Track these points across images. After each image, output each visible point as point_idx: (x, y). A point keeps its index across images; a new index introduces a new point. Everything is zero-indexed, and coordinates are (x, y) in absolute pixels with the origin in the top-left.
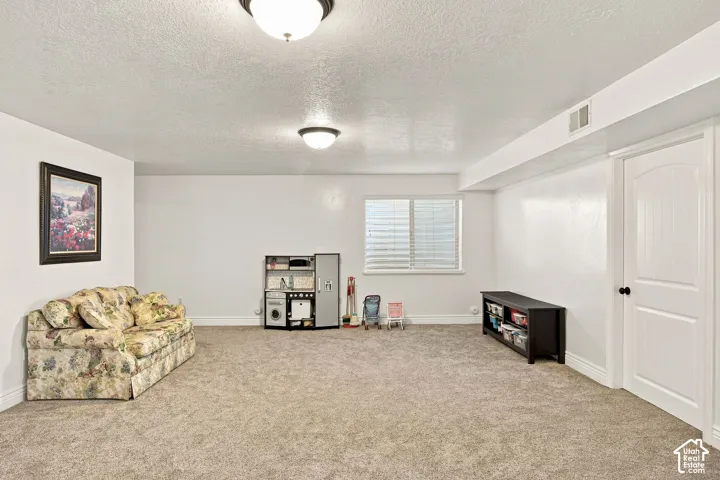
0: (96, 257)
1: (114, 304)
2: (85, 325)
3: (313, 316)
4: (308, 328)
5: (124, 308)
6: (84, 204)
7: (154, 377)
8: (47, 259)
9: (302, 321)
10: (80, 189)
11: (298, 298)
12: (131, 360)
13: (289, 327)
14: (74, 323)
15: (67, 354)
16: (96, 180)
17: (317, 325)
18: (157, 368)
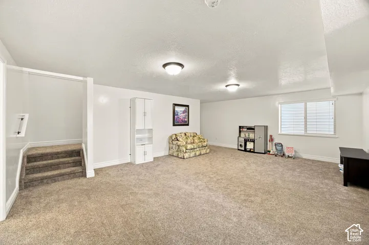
0: (188, 125)
1: (188, 137)
2: (178, 140)
3: (254, 148)
4: (252, 152)
5: (191, 138)
6: (184, 112)
7: (192, 155)
8: (174, 125)
9: (250, 149)
10: (183, 109)
11: (248, 141)
12: (184, 150)
13: (245, 150)
14: (176, 139)
15: (174, 146)
16: (188, 106)
17: (255, 151)
18: (193, 153)
